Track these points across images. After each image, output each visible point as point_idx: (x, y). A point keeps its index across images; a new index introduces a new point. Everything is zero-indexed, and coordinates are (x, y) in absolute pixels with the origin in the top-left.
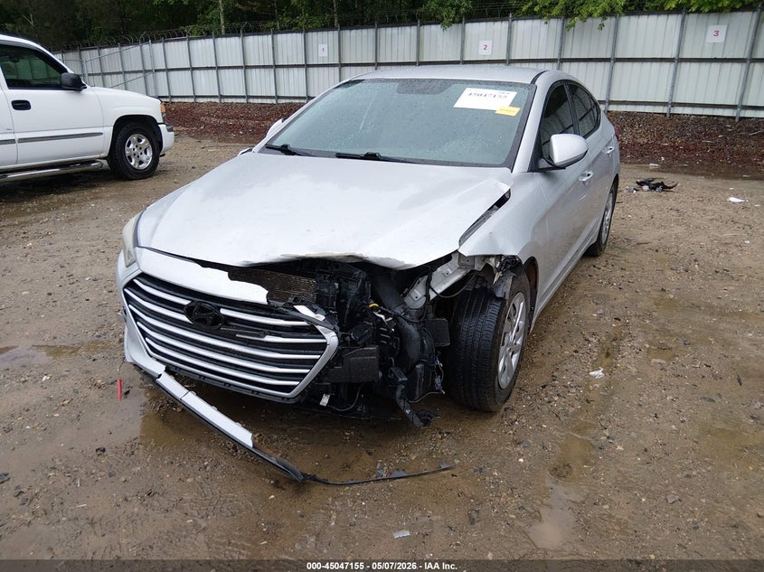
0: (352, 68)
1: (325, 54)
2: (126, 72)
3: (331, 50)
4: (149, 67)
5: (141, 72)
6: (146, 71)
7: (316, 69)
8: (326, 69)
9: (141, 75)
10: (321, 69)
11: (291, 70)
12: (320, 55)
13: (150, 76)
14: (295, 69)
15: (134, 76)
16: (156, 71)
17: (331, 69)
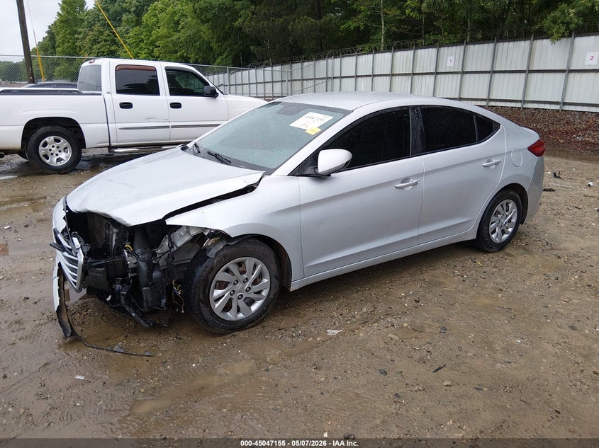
0: (472, 75)
1: (452, 64)
2: (316, 79)
3: (457, 61)
4: (329, 76)
5: (325, 78)
6: (328, 78)
7: (443, 76)
8: (451, 75)
9: (325, 80)
10: (447, 76)
11: (424, 76)
12: (448, 65)
13: (330, 81)
14: (428, 76)
15: (320, 81)
16: (334, 78)
17: (455, 76)
